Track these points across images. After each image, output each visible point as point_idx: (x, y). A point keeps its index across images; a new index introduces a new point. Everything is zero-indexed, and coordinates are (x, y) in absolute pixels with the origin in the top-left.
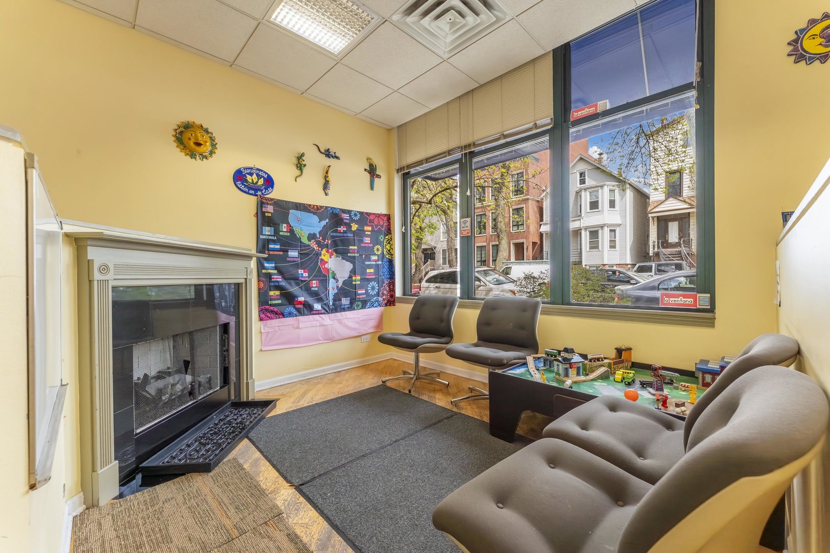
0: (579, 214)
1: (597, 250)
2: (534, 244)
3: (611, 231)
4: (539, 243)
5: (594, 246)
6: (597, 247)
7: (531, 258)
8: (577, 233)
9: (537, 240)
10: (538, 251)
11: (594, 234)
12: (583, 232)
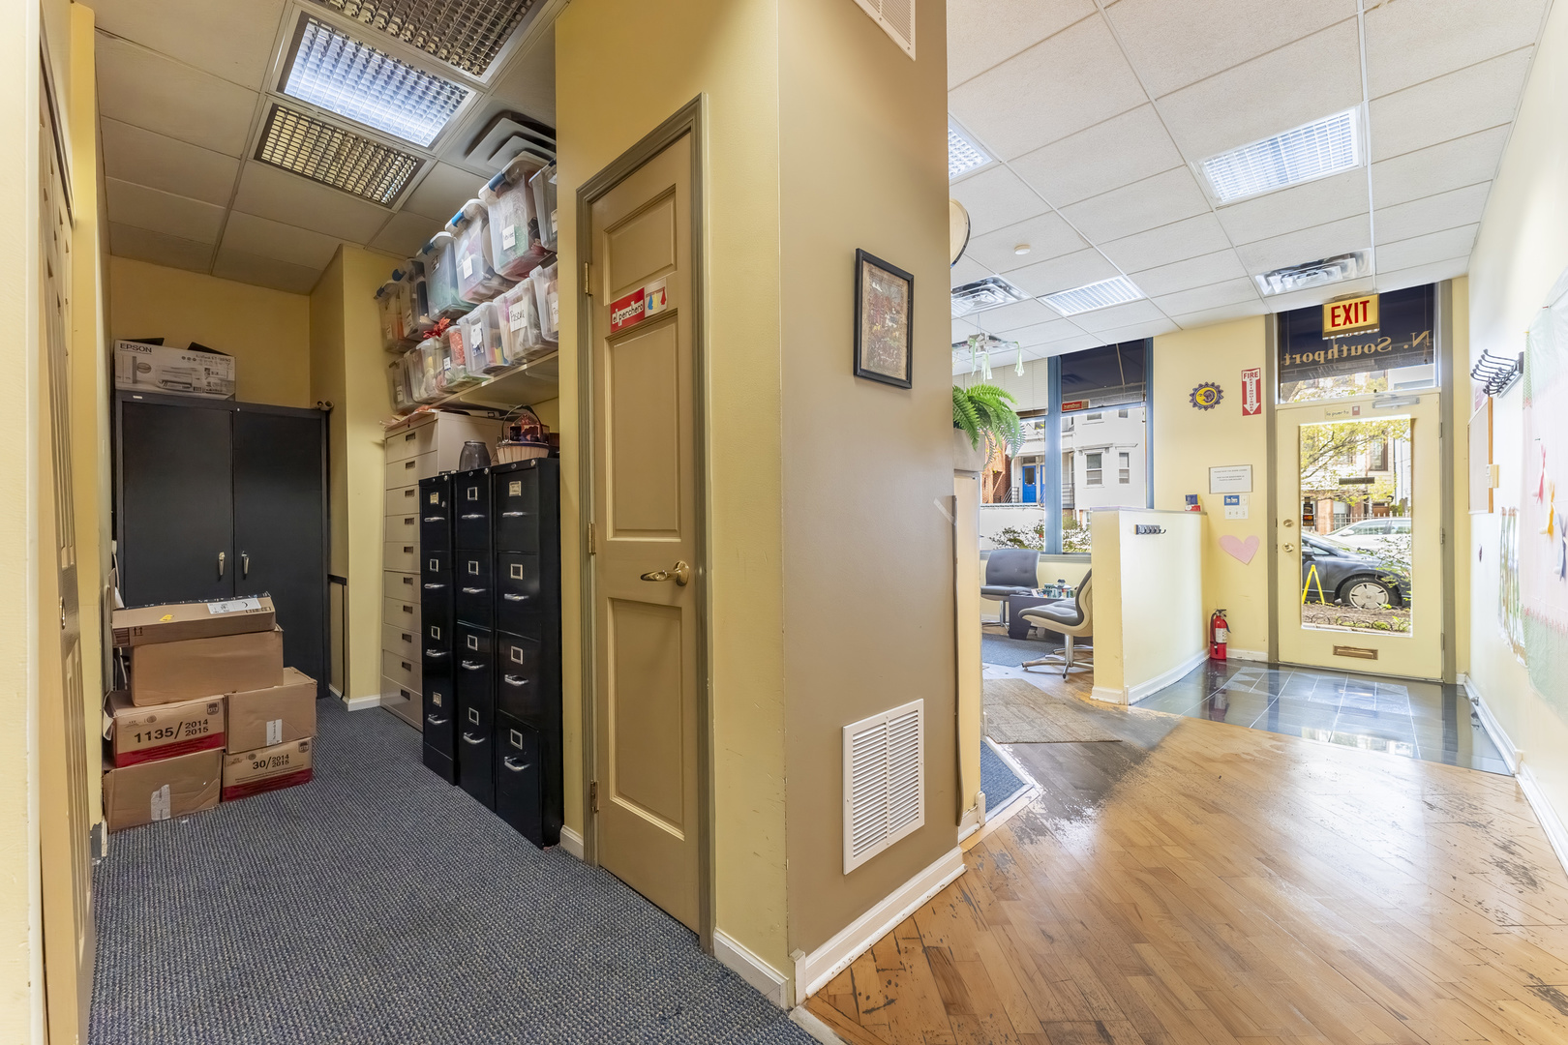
0: (1070, 426)
1: (1099, 485)
2: (996, 475)
3: (1122, 454)
4: (1004, 473)
5: (1095, 478)
6: (1099, 481)
7: (991, 499)
8: (1069, 455)
9: (1000, 467)
10: (1003, 487)
11: (1095, 459)
12: (1076, 455)
